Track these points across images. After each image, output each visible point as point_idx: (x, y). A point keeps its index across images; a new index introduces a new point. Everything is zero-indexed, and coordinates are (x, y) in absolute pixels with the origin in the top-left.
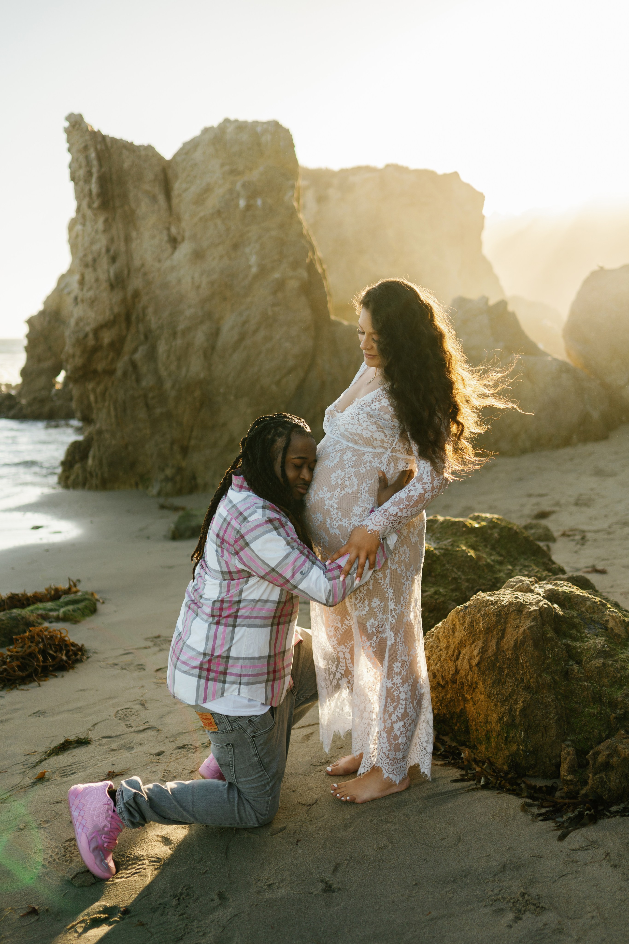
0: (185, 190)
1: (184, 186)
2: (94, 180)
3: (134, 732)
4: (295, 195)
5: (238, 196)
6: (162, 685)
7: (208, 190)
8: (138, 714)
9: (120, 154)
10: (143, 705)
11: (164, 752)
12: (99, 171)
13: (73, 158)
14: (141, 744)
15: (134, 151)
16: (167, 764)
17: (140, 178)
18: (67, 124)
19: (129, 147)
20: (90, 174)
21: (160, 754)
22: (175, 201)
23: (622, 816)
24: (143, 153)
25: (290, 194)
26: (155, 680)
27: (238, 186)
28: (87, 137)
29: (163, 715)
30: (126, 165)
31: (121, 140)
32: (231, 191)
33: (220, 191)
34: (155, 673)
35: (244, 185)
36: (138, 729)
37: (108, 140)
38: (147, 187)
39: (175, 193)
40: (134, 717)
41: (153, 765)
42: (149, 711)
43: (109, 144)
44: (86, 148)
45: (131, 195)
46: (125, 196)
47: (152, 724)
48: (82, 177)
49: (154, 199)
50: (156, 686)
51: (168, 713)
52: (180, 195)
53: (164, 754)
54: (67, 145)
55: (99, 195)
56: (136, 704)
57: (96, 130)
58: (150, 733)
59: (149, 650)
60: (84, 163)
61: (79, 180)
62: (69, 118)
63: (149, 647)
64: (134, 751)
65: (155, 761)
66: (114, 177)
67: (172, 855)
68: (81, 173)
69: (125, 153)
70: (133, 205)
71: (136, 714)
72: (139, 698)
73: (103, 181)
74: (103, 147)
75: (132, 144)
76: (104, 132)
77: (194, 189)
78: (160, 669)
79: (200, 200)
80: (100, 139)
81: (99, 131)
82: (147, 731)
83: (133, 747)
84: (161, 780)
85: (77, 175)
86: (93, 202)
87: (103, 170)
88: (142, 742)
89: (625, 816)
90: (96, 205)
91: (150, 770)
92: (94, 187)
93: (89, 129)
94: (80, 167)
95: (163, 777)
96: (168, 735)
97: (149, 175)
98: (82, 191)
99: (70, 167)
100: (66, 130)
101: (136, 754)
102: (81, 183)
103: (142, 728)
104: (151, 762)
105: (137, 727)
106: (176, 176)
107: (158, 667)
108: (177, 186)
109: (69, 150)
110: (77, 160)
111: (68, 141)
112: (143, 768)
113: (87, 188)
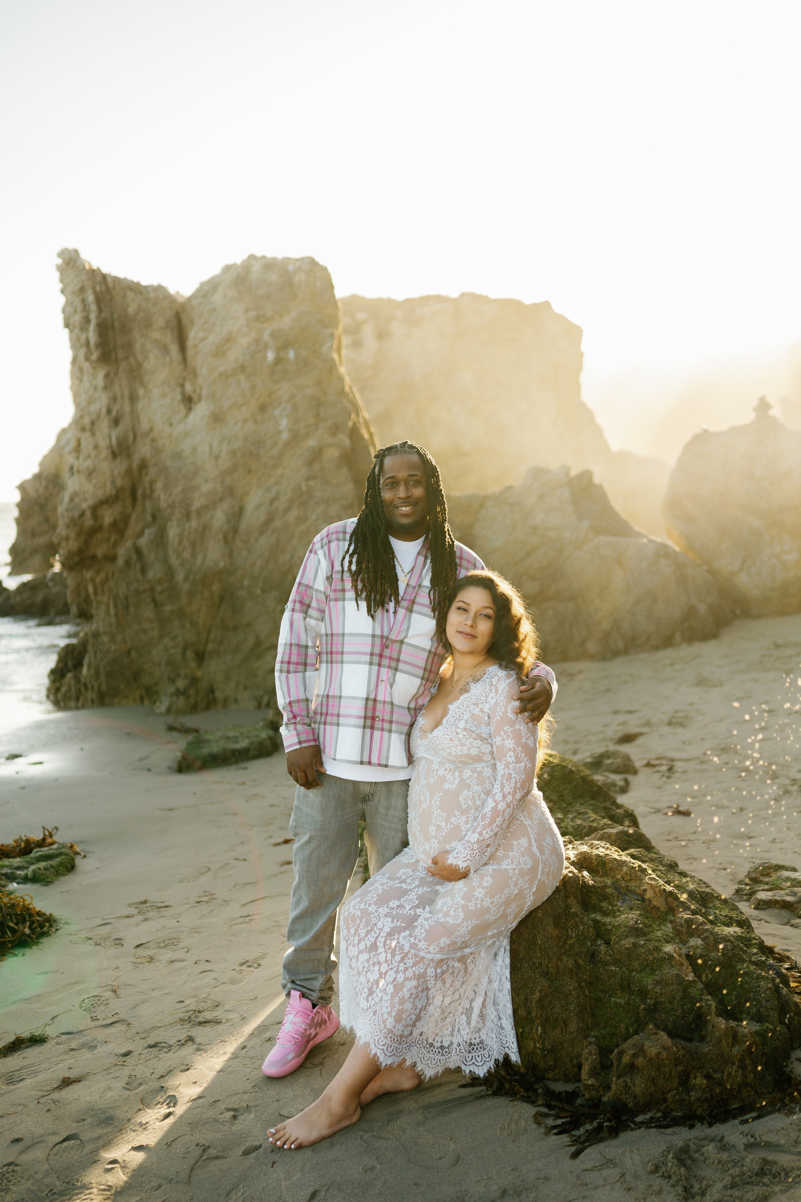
0: (203, 339)
1: (201, 335)
2: (92, 327)
3: (100, 1026)
4: (335, 346)
5: (266, 347)
6: (140, 966)
7: (229, 339)
8: (107, 1004)
9: (124, 297)
10: (115, 991)
11: (132, 1052)
12: (98, 317)
13: (67, 301)
14: (106, 1042)
15: (141, 293)
16: (134, 1067)
17: (148, 324)
18: (59, 261)
19: (135, 288)
20: (87, 320)
21: (127, 1054)
22: (190, 352)
23: (648, 1128)
24: (152, 295)
25: (329, 344)
26: (133, 959)
27: (266, 336)
28: (84, 277)
29: (136, 1005)
30: (131, 310)
31: (126, 279)
32: (257, 341)
33: (244, 341)
34: (135, 950)
35: (272, 334)
36: (104, 1023)
37: (109, 280)
38: (156, 335)
39: (190, 343)
40: (102, 1008)
41: (116, 1068)
42: (120, 999)
43: (111, 285)
44: (82, 289)
45: (137, 346)
46: (129, 346)
47: (121, 1016)
48: (77, 324)
49: (165, 350)
50: (134, 967)
51: (143, 1002)
52: (196, 346)
53: (132, 1054)
54: (60, 286)
55: (97, 346)
56: (106, 990)
57: (95, 268)
58: (119, 1027)
59: (132, 919)
60: (80, 308)
61: (74, 327)
62: (62, 254)
63: (133, 916)
64: (96, 1051)
65: (120, 1063)
66: (117, 324)
67: (126, 1182)
68: (77, 319)
69: (130, 295)
70: (139, 357)
71: (105, 1003)
72: (110, 983)
73: (103, 328)
74: (104, 289)
75: (138, 284)
76: (105, 271)
77: (213, 339)
78: (142, 944)
79: (219, 352)
80: (99, 279)
81: (98, 269)
82: (115, 1025)
83: (96, 1046)
84: (124, 1087)
85: (72, 321)
86: (92, 354)
87: (103, 315)
88: (108, 1039)
89: (651, 1127)
90: (94, 357)
91: (112, 1075)
92: (92, 336)
93: (87, 267)
94: (75, 312)
95: (127, 1084)
96: (139, 1031)
97: (159, 322)
98: (78, 340)
99: (64, 311)
100: (59, 268)
101: (98, 1055)
102: (77, 331)
103: (109, 1022)
104: (116, 1065)
105: (104, 1020)
106: (192, 322)
107: (139, 943)
108: (193, 335)
109: (63, 291)
110: (72, 303)
111: (62, 280)
112: (105, 1073)
113: (83, 337)
